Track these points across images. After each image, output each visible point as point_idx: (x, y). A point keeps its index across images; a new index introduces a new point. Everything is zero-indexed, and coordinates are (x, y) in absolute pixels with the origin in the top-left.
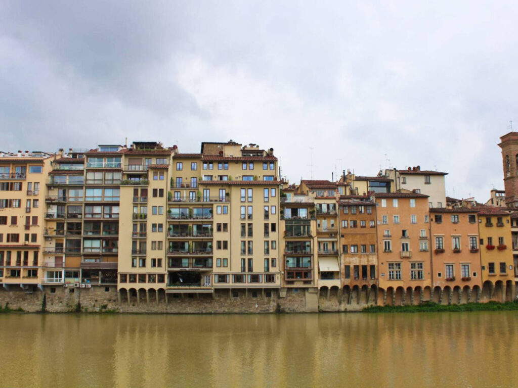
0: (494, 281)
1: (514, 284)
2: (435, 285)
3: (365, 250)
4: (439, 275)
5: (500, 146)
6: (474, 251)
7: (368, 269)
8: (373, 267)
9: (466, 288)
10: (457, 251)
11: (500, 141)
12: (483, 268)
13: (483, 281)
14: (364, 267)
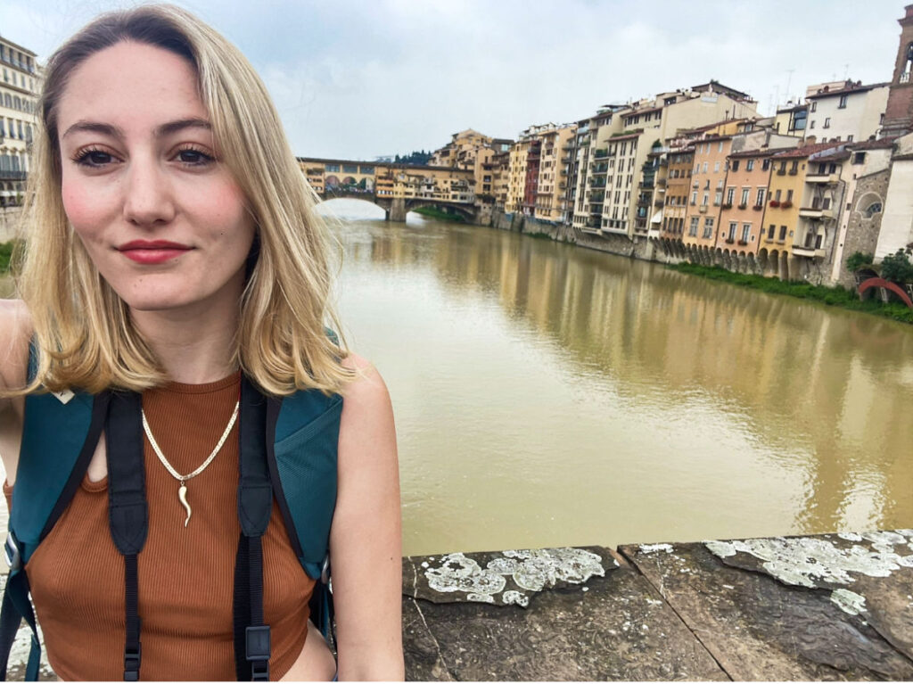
0: (770, 249)
1: (790, 256)
2: (717, 247)
3: (678, 203)
4: (724, 234)
5: (901, 24)
6: (758, 208)
7: (679, 221)
8: (682, 220)
9: (743, 253)
10: (743, 207)
11: (903, 15)
12: (762, 231)
13: (760, 248)
14: (676, 219)
